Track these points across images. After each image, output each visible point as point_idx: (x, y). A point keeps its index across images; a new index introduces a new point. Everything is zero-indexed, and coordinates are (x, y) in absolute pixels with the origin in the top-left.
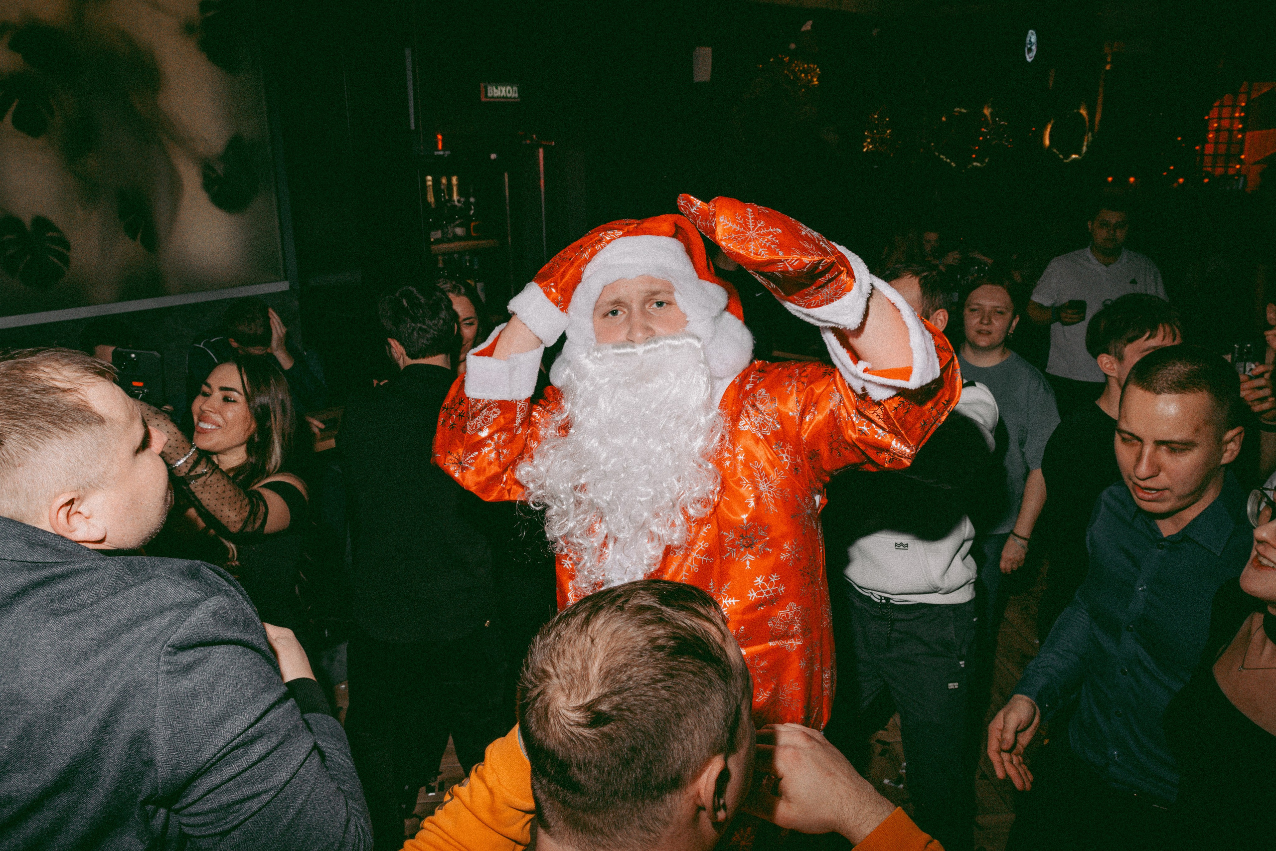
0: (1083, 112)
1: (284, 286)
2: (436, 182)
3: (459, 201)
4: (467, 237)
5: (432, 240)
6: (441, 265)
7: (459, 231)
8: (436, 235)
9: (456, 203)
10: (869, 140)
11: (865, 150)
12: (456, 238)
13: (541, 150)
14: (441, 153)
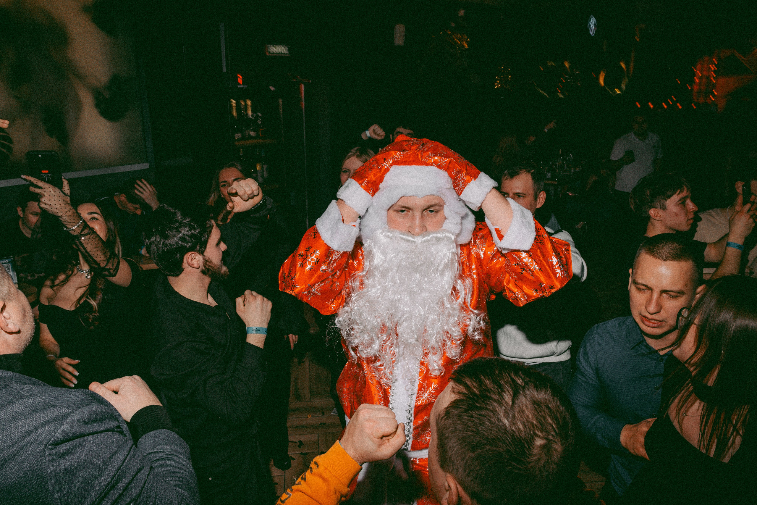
0: (623, 65)
1: (145, 166)
2: (238, 104)
3: (252, 116)
4: (257, 137)
5: (236, 139)
6: (241, 154)
7: (252, 133)
8: (238, 136)
9: (251, 117)
10: (498, 82)
11: (496, 87)
12: (251, 138)
13: (303, 85)
14: (242, 86)
